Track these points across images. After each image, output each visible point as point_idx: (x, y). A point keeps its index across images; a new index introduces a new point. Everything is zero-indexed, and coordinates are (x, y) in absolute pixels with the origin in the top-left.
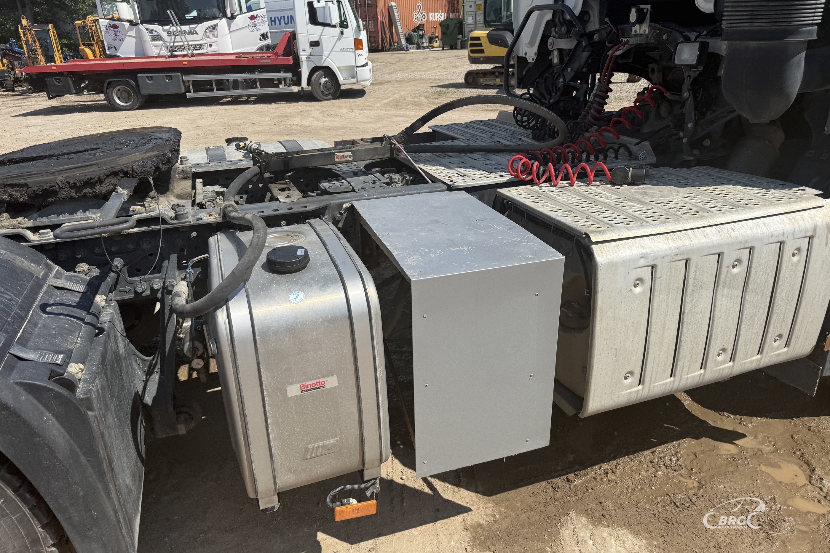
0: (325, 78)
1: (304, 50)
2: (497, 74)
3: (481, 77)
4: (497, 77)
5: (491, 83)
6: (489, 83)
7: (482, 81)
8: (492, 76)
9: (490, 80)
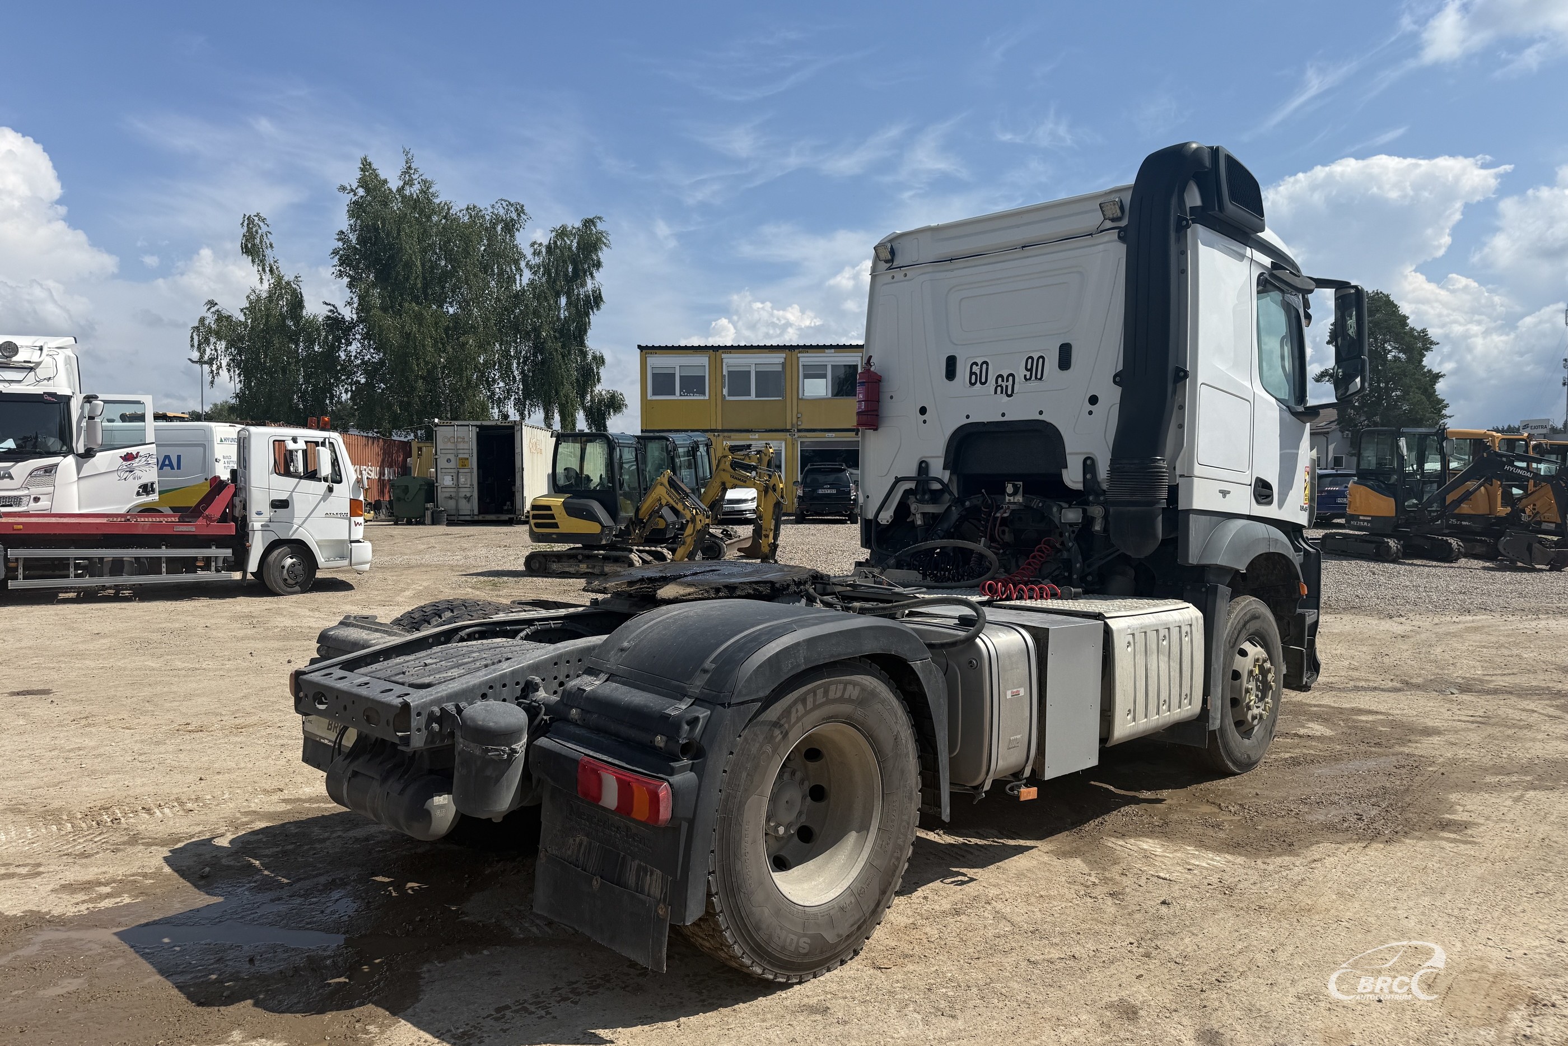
0: (291, 558)
1: (259, 513)
2: (580, 557)
3: (554, 562)
4: (580, 561)
5: (572, 570)
6: (567, 570)
7: (555, 566)
8: (571, 560)
9: (570, 566)
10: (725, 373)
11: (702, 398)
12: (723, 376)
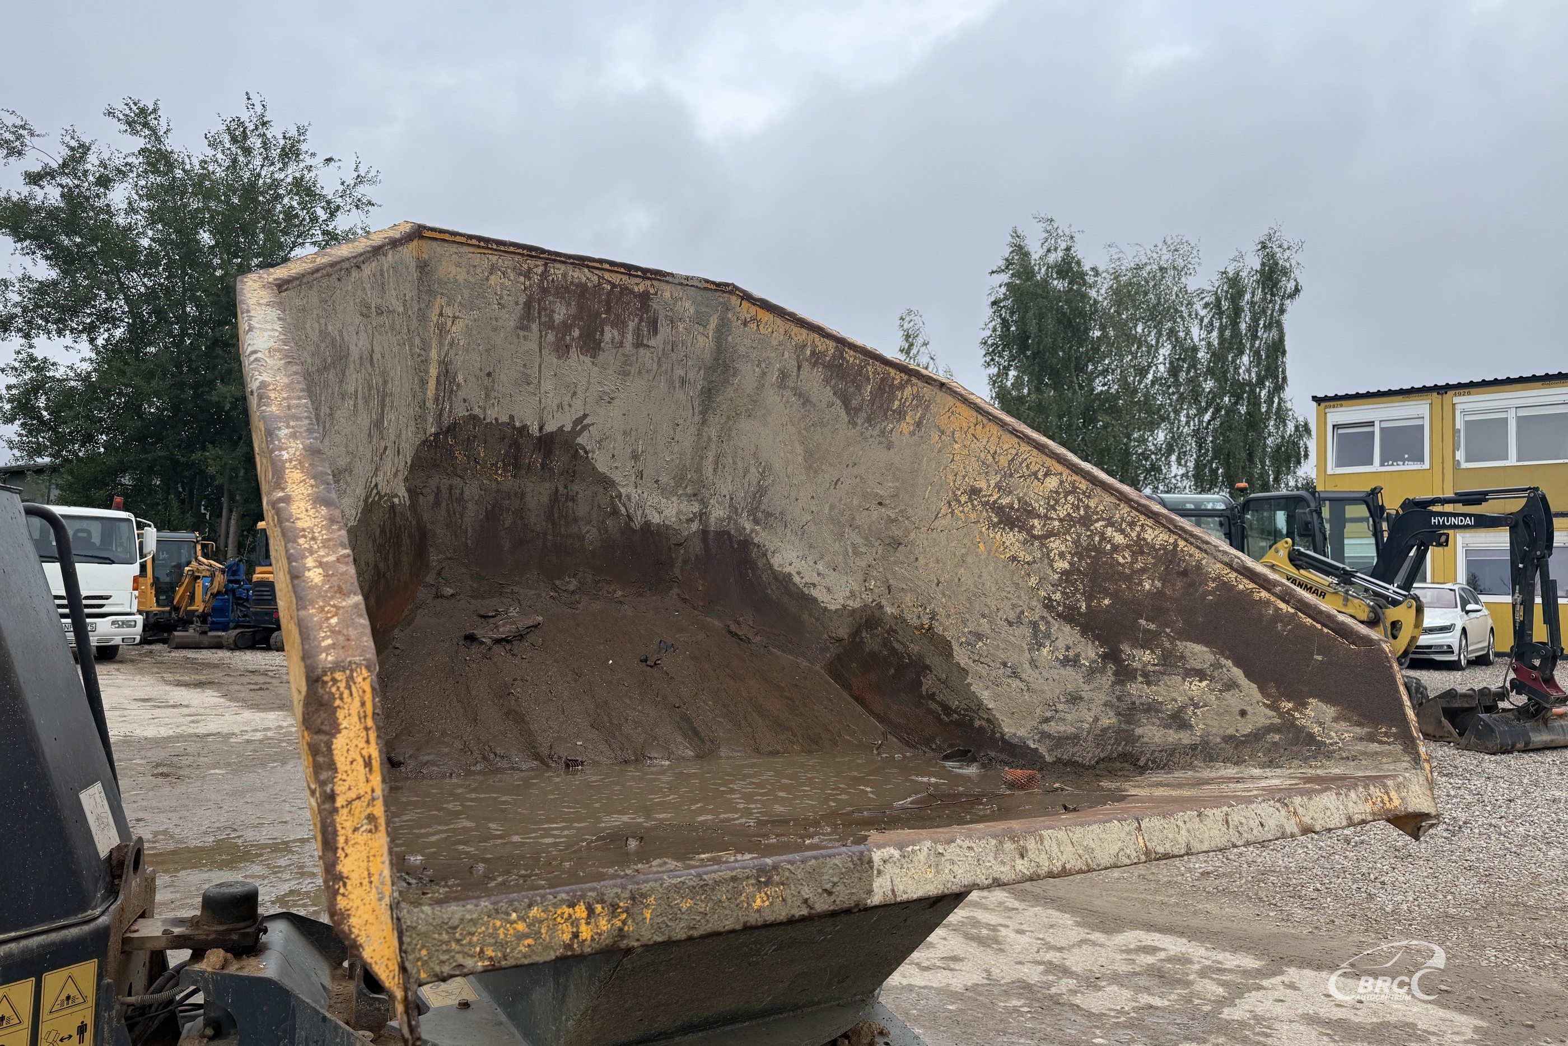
10: (1459, 424)
11: (1417, 466)
12: (1455, 432)
